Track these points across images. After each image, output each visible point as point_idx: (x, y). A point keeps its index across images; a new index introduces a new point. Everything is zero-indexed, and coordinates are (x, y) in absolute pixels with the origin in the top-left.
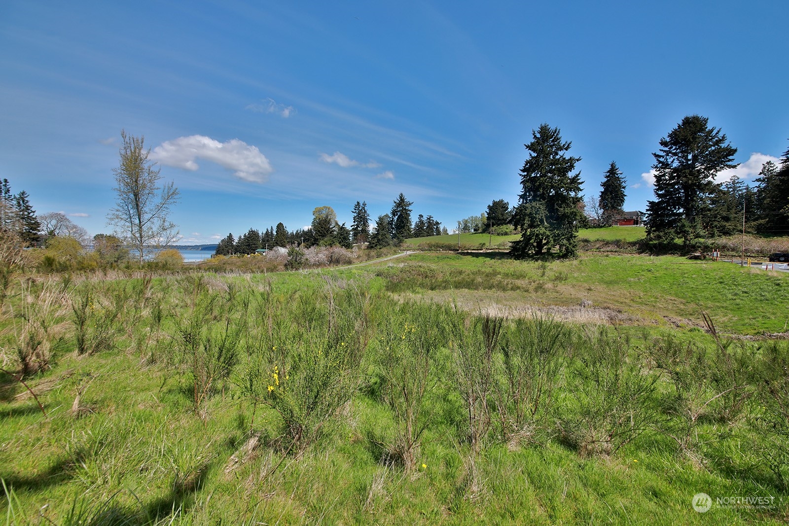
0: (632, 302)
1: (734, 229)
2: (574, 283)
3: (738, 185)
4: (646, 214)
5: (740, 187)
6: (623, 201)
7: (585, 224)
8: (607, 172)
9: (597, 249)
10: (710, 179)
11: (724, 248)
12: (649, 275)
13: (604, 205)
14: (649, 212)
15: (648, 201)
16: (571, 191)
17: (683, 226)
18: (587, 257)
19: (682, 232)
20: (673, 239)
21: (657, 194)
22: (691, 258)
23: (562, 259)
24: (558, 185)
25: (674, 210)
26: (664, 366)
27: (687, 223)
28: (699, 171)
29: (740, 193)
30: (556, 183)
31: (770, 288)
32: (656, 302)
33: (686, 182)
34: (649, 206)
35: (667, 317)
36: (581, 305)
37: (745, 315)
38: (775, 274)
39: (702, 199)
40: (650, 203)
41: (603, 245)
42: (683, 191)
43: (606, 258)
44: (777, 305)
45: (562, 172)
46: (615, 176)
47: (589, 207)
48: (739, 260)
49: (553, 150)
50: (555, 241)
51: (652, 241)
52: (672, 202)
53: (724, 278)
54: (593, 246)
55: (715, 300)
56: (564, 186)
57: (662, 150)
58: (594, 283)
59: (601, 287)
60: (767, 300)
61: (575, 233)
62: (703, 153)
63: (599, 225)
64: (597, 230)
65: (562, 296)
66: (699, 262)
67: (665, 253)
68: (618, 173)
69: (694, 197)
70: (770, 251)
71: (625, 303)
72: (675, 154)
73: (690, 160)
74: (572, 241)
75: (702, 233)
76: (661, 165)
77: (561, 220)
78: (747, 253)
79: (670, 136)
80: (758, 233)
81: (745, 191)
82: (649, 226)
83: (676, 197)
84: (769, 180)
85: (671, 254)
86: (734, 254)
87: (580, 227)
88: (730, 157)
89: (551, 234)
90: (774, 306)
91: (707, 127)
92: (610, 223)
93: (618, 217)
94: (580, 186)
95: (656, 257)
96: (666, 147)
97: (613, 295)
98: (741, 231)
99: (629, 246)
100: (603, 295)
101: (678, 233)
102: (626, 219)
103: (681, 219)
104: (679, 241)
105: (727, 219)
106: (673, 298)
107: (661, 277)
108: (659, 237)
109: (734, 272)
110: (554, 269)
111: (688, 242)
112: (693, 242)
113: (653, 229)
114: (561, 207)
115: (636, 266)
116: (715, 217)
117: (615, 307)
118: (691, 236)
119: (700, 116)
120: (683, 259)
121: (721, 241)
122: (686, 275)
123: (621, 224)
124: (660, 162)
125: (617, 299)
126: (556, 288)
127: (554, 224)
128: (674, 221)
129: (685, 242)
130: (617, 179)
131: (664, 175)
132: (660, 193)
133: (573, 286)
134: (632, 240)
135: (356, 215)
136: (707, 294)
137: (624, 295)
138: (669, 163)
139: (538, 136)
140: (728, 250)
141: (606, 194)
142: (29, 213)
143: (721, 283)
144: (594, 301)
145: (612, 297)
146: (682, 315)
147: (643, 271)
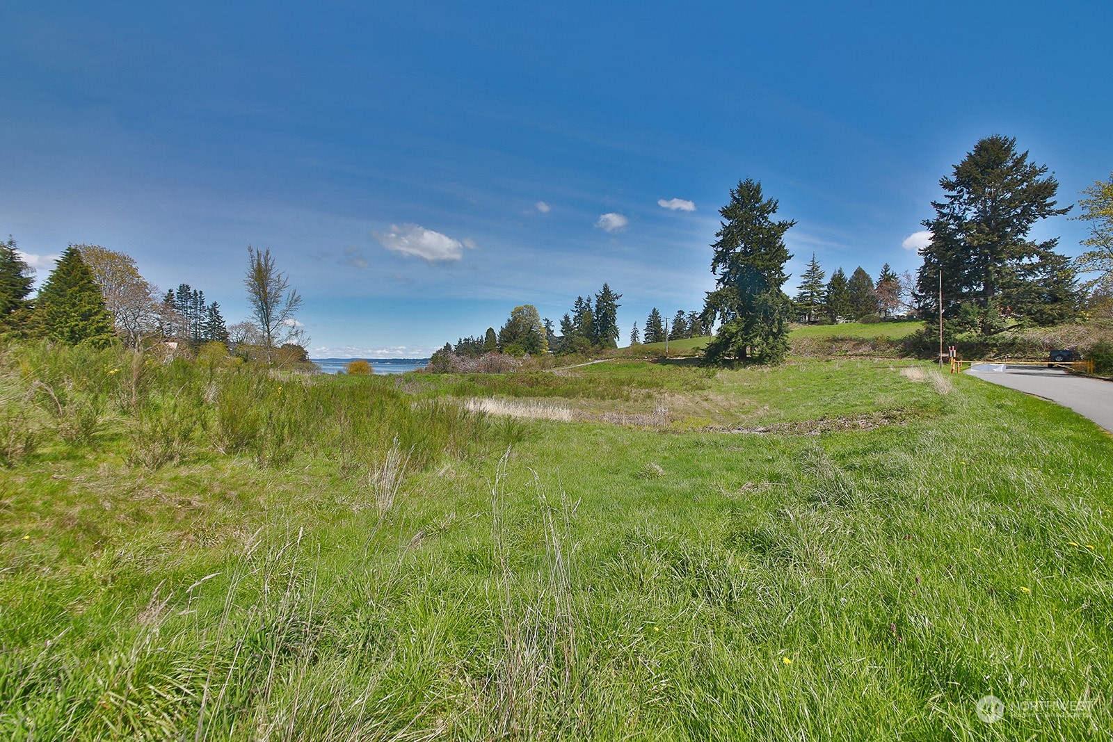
9: (844, 351)
11: (1034, 346)
41: (854, 345)
54: (838, 348)
57: (946, 196)
79: (956, 172)
91: (1014, 153)
96: (953, 190)
119: (998, 137)
127: (751, 317)
135: (577, 314)
142: (220, 323)
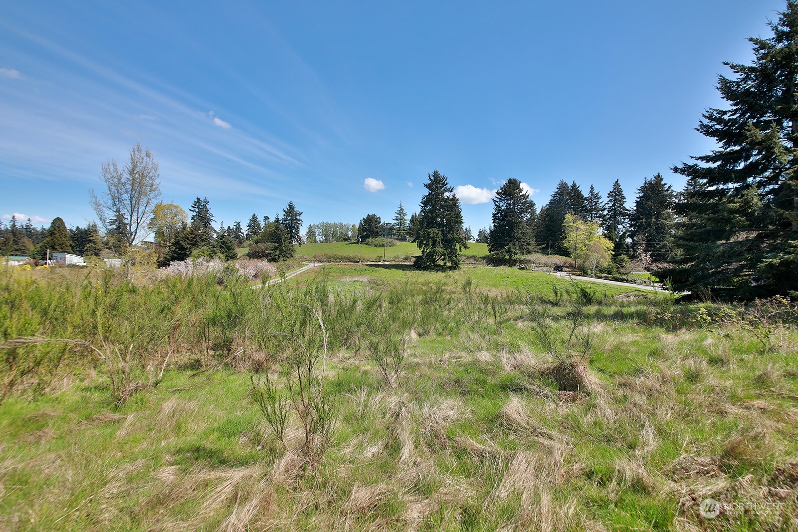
20: (505, 256)
22: (520, 269)
38: (567, 279)
49: (442, 191)
51: (493, 256)
66: (524, 271)
67: (501, 265)
70: (552, 264)
72: (504, 201)
75: (519, 252)
76: (496, 206)
78: (540, 265)
82: (490, 246)
85: (504, 265)
86: (535, 265)
91: (520, 188)
95: (496, 267)
98: (535, 251)
99: (481, 260)
104: (508, 257)
108: (496, 254)
112: (515, 258)
113: (493, 248)
115: (498, 274)
118: (513, 254)
120: (517, 270)
121: (528, 257)
129: (511, 258)
131: (497, 214)
132: (495, 224)
134: (482, 255)
135: (195, 214)
138: (501, 206)
139: (433, 178)
147: (504, 277)
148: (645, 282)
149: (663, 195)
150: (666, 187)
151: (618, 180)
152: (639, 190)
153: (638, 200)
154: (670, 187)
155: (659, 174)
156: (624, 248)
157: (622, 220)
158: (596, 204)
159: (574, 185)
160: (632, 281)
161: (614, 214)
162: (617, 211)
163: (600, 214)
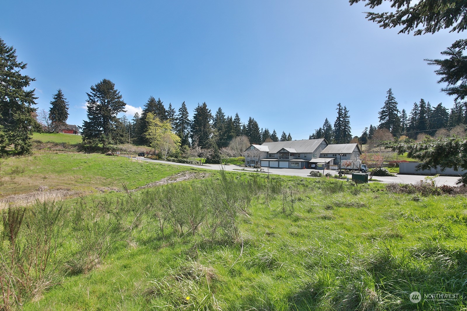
0: (76, 182)
1: (125, 141)
2: (31, 174)
3: (126, 120)
4: (82, 128)
5: (126, 121)
6: (66, 117)
7: (38, 129)
8: (56, 95)
9: (49, 148)
10: (115, 115)
11: (121, 150)
12: (85, 165)
13: (53, 118)
14: (84, 127)
15: (84, 121)
16: (26, 102)
17: (103, 137)
18: (41, 154)
19: (103, 141)
20: (97, 144)
21: (89, 117)
22: (107, 155)
23: (17, 156)
24: (13, 94)
25: (98, 128)
26: (111, 212)
27: (105, 136)
28: (110, 109)
29: (127, 124)
30: (11, 92)
31: (139, 168)
32: (90, 180)
33: (104, 114)
34: (84, 124)
35: (97, 188)
36: (38, 190)
37: (131, 181)
38: (141, 162)
39: (111, 124)
40: (85, 122)
41: (53, 145)
42: (102, 118)
43: (56, 155)
44: (142, 175)
45: (17, 85)
46: (61, 99)
47: (40, 117)
48: (127, 156)
49: (8, 64)
50: (10, 140)
51: (86, 144)
52: (97, 124)
53: (122, 164)
54: (44, 146)
55: (119, 175)
56: (20, 97)
57: (92, 93)
58: (48, 173)
59: (53, 176)
60: (139, 173)
61: (30, 136)
62: (112, 101)
63: (49, 131)
64: (48, 134)
65: (20, 186)
66: (111, 157)
67: (94, 152)
68: (63, 98)
69: (108, 123)
70: (138, 151)
71: (72, 183)
72: (98, 97)
73: (106, 103)
74: (27, 142)
75: (111, 142)
76: (91, 101)
77: (17, 124)
78: (130, 153)
79: (96, 86)
80: (133, 143)
81: (128, 124)
82: (84, 135)
83: (99, 121)
84: (137, 120)
85: (97, 152)
86: (125, 153)
87: (35, 131)
88: (123, 107)
89: (6, 135)
90: (141, 175)
91: (114, 88)
92: (58, 131)
93: (63, 127)
94: (34, 100)
95: (88, 154)
96: (94, 92)
97: (63, 180)
98: (128, 142)
99: (72, 147)
100: (56, 181)
101: (100, 141)
102: (69, 129)
103: (102, 133)
104: (100, 145)
105: (122, 136)
106: (99, 177)
107: (92, 166)
108: (90, 143)
109: (126, 162)
110: (10, 164)
111: (105, 146)
112: (108, 146)
113: (86, 138)
114: (16, 113)
115: (77, 160)
116: (117, 135)
117: (66, 188)
118: (106, 143)
119: (111, 81)
120: (103, 155)
121: (120, 146)
122: (105, 164)
123: (65, 133)
124: (91, 99)
125: (66, 182)
126: (14, 180)
127: (8, 126)
128: (98, 134)
129: (104, 146)
130: (63, 102)
131: (93, 107)
132: (90, 117)
133: (31, 177)
134: (73, 143)
136: (115, 173)
137: (71, 178)
138: (96, 101)
140: (123, 151)
141: (54, 110)
143: (121, 167)
144: (50, 186)
145: (63, 181)
146: (104, 186)
147: (81, 163)
148: (198, 163)
149: (207, 114)
150: (208, 111)
151: (184, 102)
152: (196, 110)
153: (195, 116)
154: (210, 111)
155: (205, 103)
156: (188, 143)
157: (187, 127)
158: (172, 116)
159: (159, 101)
160: (190, 163)
161: (182, 122)
162: (183, 121)
163: (175, 122)
